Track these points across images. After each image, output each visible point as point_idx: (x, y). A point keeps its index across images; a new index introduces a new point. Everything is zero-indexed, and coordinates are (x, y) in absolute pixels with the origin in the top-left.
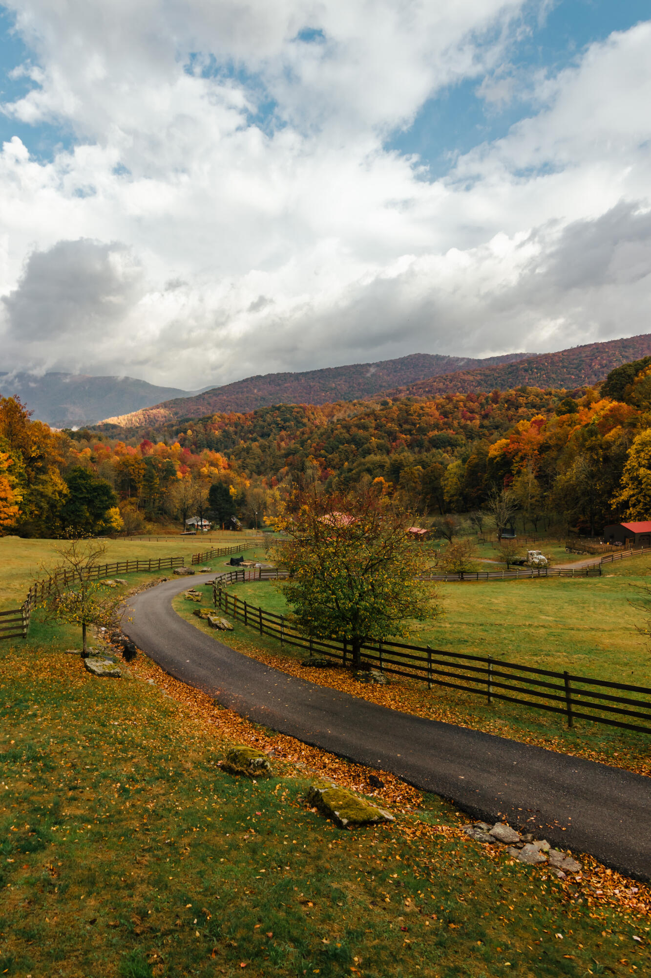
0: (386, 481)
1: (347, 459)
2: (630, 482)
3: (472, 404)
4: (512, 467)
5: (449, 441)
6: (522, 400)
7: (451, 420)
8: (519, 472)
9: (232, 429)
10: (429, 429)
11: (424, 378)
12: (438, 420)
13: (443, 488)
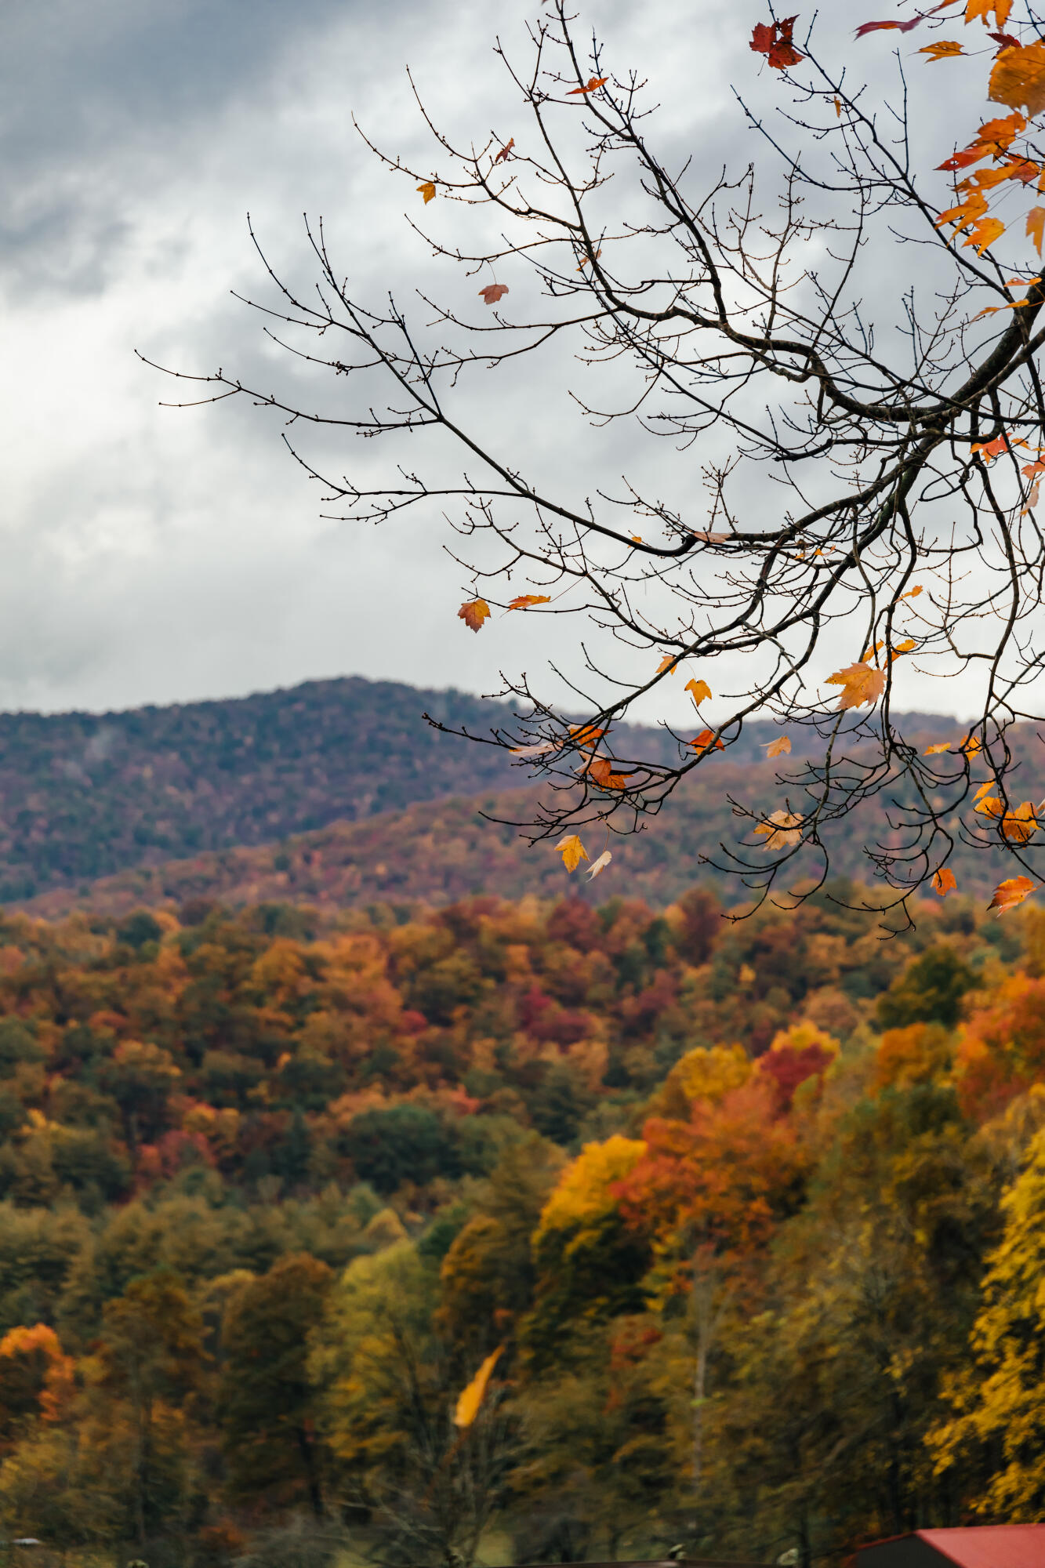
0: (67, 1351)
2: (1011, 1345)
3: (572, 955)
4: (647, 1283)
5: (442, 1150)
6: (822, 948)
7: (459, 1033)
10: (344, 1078)
11: (376, 808)
12: (396, 1031)
13: (323, 1388)
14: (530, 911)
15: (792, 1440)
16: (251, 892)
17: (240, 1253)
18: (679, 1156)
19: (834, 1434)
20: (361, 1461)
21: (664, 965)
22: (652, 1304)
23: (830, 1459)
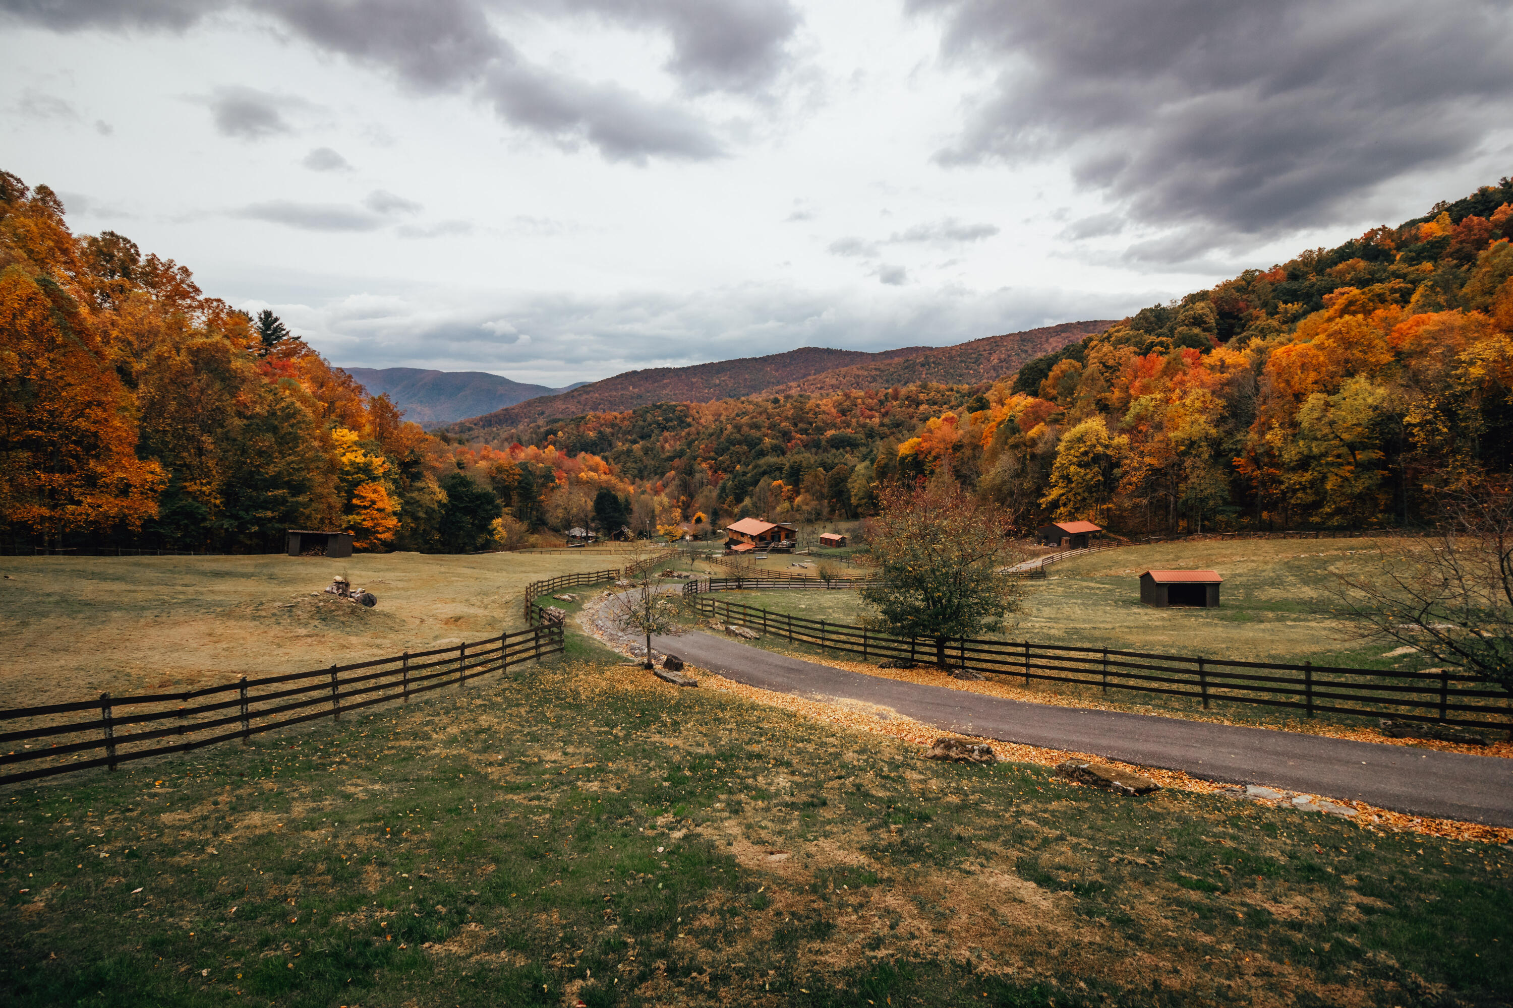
0: (785, 485)
1: (739, 462)
2: (1060, 481)
3: (870, 401)
4: (925, 468)
5: (849, 441)
6: (923, 397)
7: (849, 418)
8: (932, 472)
9: (608, 430)
10: (827, 428)
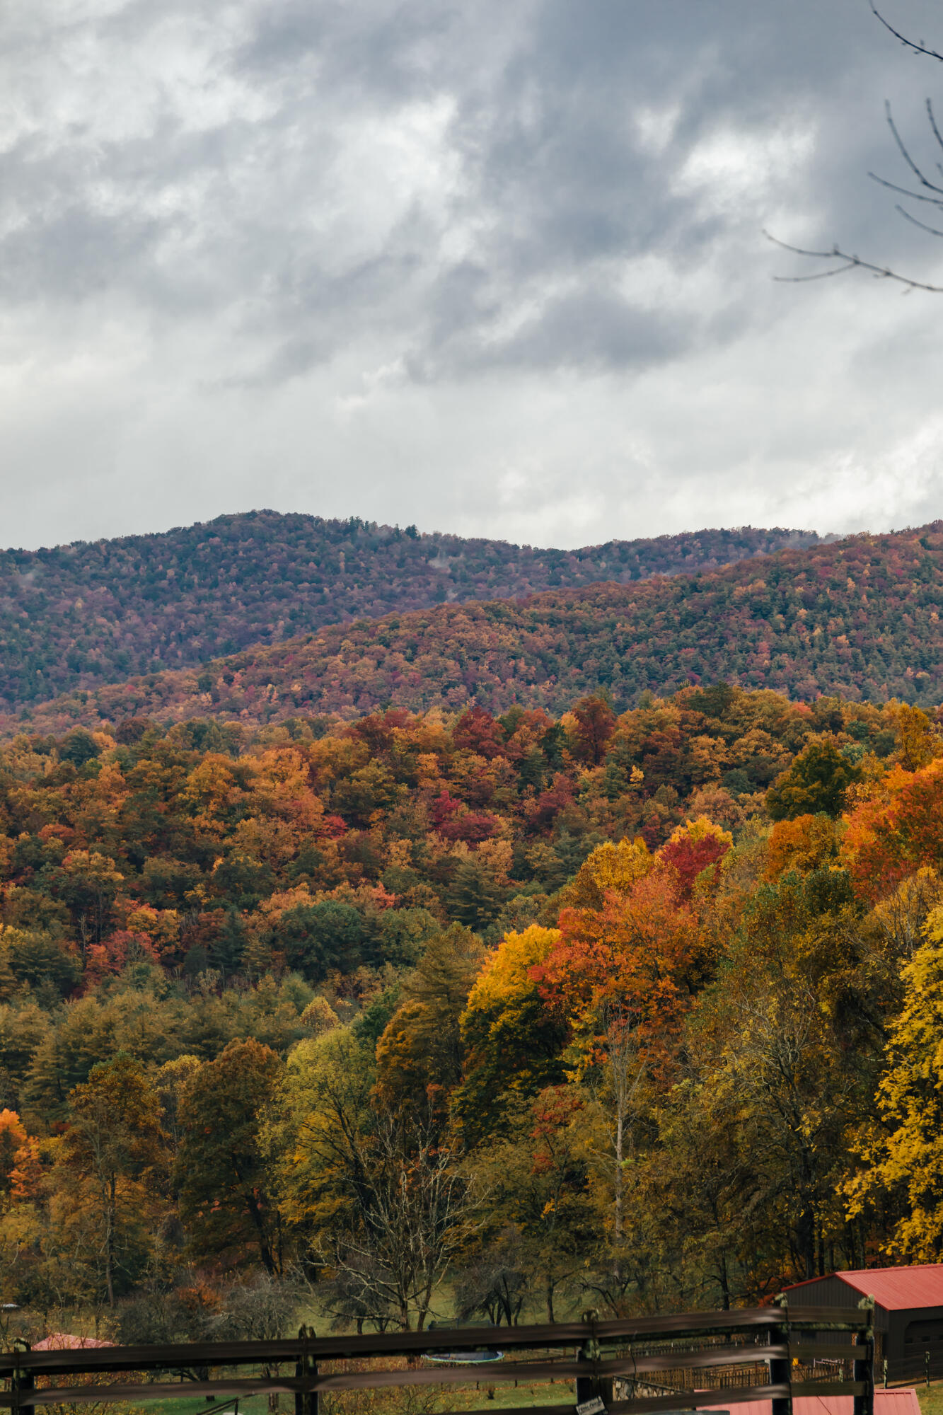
0: (31, 1132)
2: (912, 1103)
3: (478, 760)
4: (566, 1056)
5: (364, 941)
6: (704, 748)
7: (377, 834)
10: (273, 878)
11: (289, 632)
12: (318, 834)
13: (273, 1159)
14: (437, 722)
15: (711, 1196)
16: (179, 710)
17: (186, 1040)
18: (592, 941)
19: (750, 1188)
20: (308, 1225)
21: (562, 768)
22: (570, 1075)
23: (747, 1210)
